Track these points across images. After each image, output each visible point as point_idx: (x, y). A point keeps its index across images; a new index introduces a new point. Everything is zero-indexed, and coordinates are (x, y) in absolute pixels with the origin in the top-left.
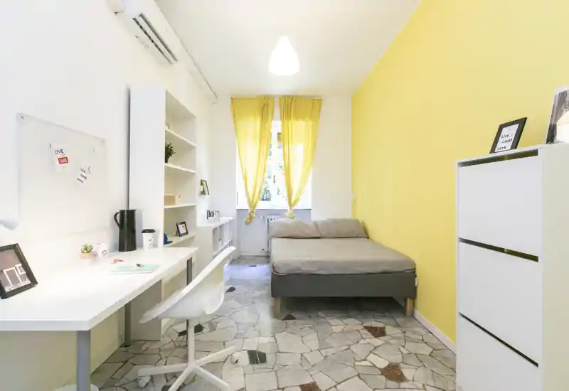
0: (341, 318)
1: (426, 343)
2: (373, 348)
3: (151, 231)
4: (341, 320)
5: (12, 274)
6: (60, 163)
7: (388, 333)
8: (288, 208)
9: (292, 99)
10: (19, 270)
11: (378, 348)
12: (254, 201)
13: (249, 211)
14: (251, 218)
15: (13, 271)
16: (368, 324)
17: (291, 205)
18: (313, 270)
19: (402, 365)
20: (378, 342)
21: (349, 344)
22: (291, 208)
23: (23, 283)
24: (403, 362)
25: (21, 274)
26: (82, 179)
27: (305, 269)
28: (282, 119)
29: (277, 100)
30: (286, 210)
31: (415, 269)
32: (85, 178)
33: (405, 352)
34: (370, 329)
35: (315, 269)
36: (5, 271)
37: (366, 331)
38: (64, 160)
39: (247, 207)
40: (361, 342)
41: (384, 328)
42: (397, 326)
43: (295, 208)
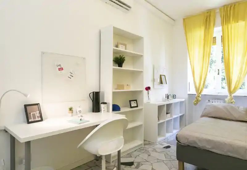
3: (106, 103)
5: (34, 115)
6: (59, 70)
8: (228, 95)
10: (37, 114)
12: (200, 89)
13: (196, 96)
14: (198, 101)
15: (35, 114)
17: (230, 92)
23: (37, 119)
25: (38, 115)
26: (71, 77)
28: (222, 24)
29: (218, 11)
30: (226, 96)
32: (72, 76)
36: (31, 113)
38: (61, 69)
39: (194, 92)
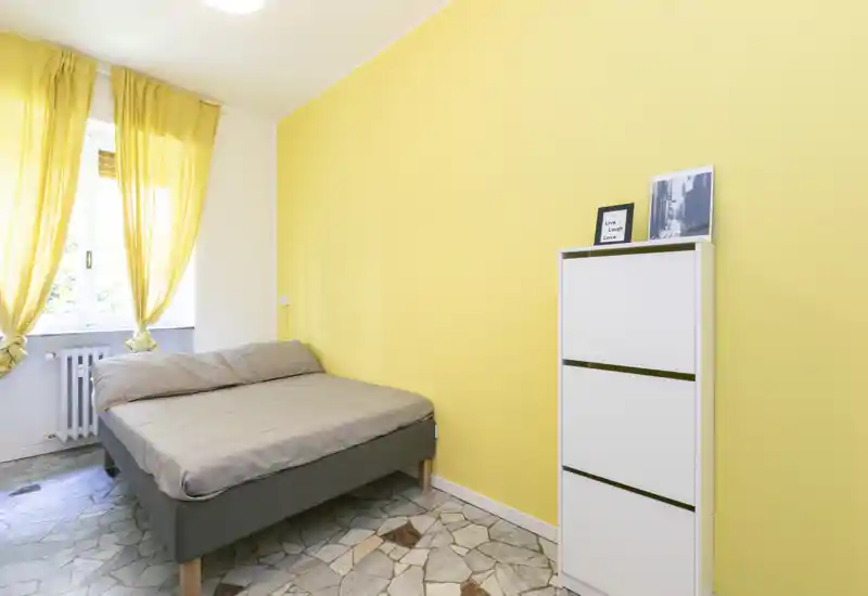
0: (334, 539)
1: (472, 522)
2: (422, 572)
4: (336, 543)
7: (421, 531)
8: (136, 328)
9: (148, 83)
11: (429, 568)
13: (5, 342)
14: (12, 361)
16: (383, 530)
17: (143, 320)
18: (285, 461)
19: (476, 578)
20: (418, 555)
21: (382, 587)
22: (143, 329)
24: (474, 573)
27: (267, 465)
29: (104, 71)
30: (129, 334)
31: (432, 413)
33: (463, 552)
34: (392, 536)
35: (285, 459)
37: (389, 546)
40: (397, 571)
41: (409, 526)
42: (423, 511)
43: (158, 325)
